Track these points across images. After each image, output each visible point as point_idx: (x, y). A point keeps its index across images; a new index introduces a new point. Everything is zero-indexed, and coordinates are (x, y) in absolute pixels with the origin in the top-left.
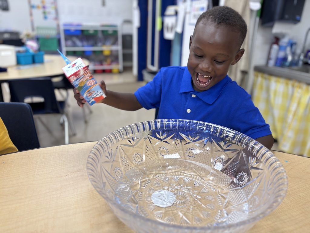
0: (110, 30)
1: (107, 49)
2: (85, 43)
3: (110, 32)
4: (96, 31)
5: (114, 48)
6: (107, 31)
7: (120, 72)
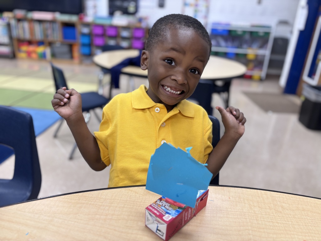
0: (261, 31)
1: (252, 52)
2: (230, 44)
3: (261, 34)
4: (244, 32)
5: (261, 52)
6: (257, 33)
7: (261, 80)
